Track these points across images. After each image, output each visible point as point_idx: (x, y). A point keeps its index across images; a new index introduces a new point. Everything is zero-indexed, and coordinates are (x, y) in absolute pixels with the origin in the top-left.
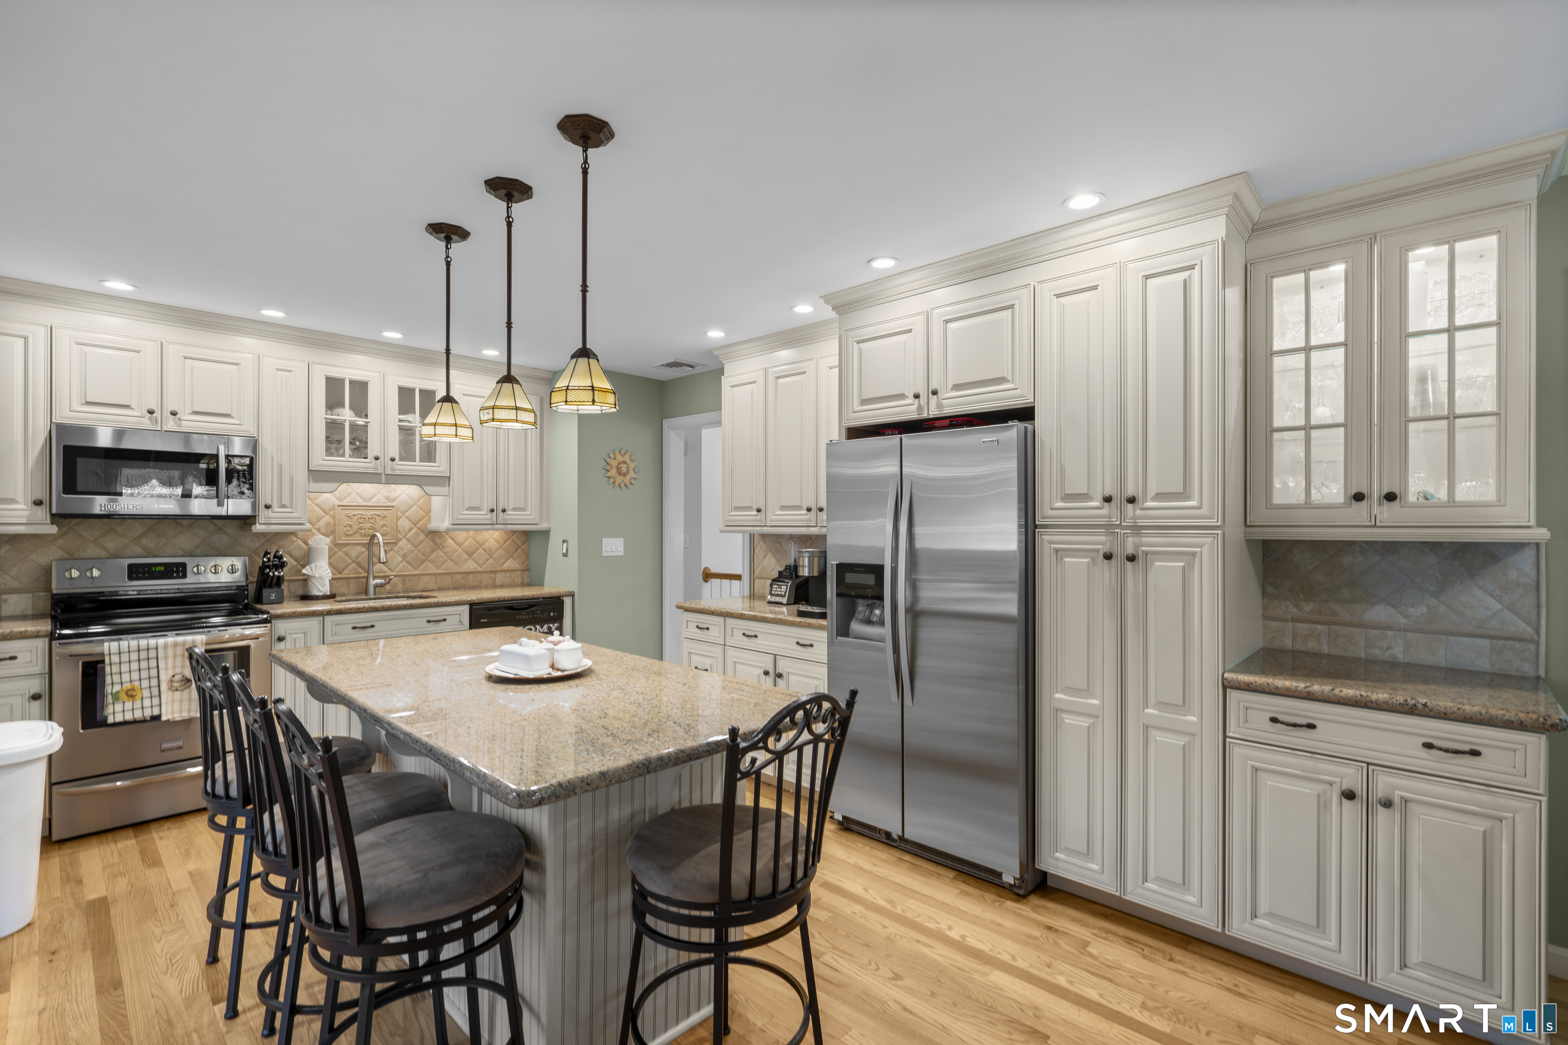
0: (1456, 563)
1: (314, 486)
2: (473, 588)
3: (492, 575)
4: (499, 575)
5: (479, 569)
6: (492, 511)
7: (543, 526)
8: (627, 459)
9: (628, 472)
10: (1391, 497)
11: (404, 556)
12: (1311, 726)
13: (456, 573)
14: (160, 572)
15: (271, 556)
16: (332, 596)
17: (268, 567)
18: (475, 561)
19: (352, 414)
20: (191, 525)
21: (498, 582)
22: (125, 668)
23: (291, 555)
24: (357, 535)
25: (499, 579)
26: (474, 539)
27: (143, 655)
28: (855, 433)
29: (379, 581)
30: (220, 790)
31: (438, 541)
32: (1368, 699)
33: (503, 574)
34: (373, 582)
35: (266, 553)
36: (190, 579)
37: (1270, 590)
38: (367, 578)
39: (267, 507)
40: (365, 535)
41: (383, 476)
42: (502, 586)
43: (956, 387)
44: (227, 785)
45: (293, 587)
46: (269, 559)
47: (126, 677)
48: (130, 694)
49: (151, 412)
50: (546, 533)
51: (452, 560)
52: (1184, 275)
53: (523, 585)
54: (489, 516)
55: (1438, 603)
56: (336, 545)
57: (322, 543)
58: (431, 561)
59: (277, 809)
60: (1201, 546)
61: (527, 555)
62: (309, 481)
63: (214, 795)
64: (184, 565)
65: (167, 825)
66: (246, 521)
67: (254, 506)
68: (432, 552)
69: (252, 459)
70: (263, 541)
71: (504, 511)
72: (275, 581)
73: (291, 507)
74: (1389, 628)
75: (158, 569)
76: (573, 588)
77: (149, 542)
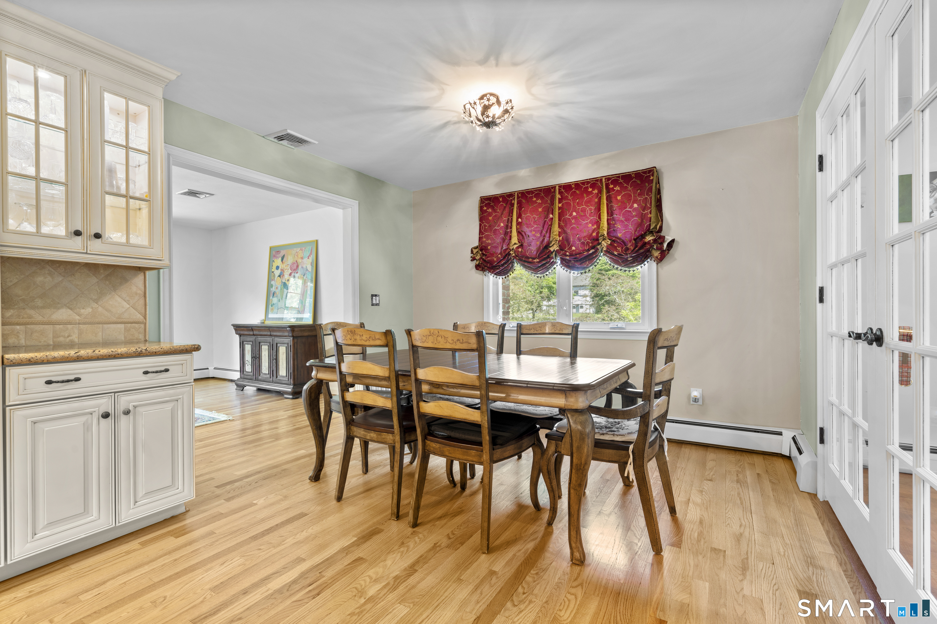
0: (107, 282)
10: (97, 236)
12: (78, 379)
32: (116, 353)
55: (98, 306)
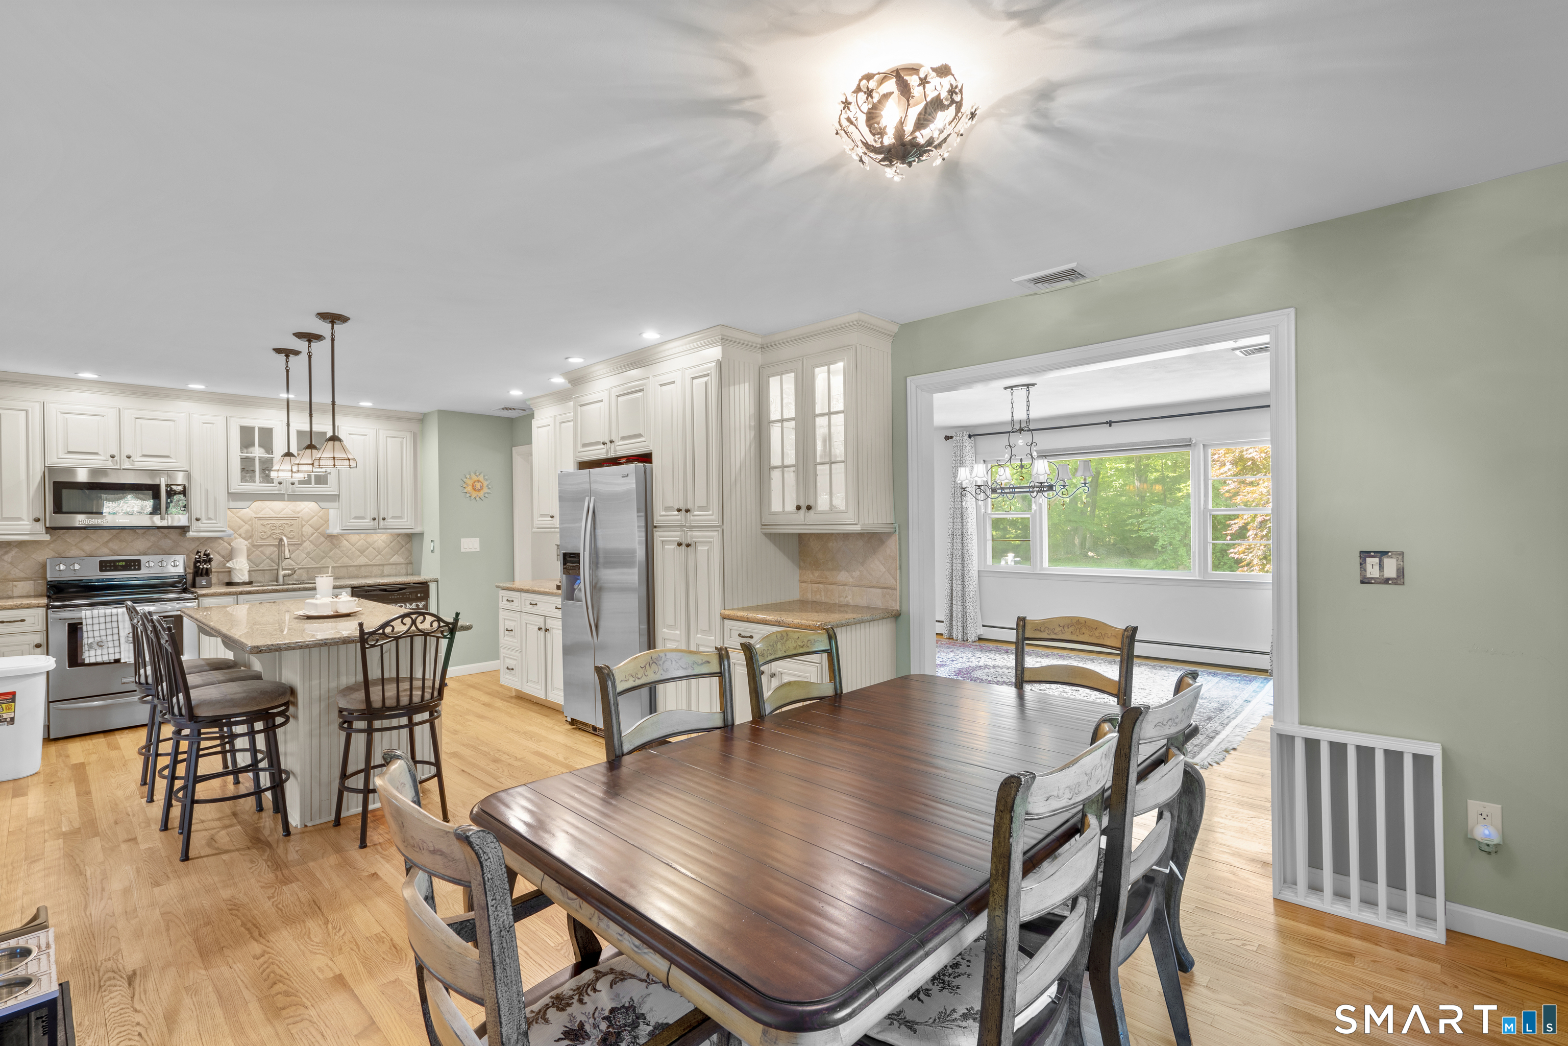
1: (232, 504)
2: (365, 577)
3: (381, 568)
4: (386, 568)
5: (370, 563)
6: (374, 519)
7: (418, 530)
8: (481, 478)
9: (482, 489)
10: (810, 508)
11: (308, 554)
12: (751, 637)
13: (350, 566)
14: (122, 566)
15: (202, 555)
16: (250, 583)
17: (199, 562)
18: (366, 557)
19: (262, 450)
20: (144, 533)
21: (386, 573)
22: (96, 627)
23: (219, 554)
24: (270, 538)
25: (387, 570)
26: (365, 540)
27: (108, 619)
28: (584, 465)
29: (287, 572)
30: (143, 680)
31: (335, 542)
32: (766, 619)
33: (390, 567)
34: (282, 573)
35: (198, 552)
36: (144, 572)
37: (802, 564)
38: (278, 570)
39: (197, 520)
40: (276, 539)
41: (286, 496)
42: (389, 576)
43: (623, 438)
44: (146, 677)
45: (221, 576)
46: (200, 556)
47: (97, 634)
48: (100, 645)
49: (113, 457)
50: (421, 535)
51: (347, 557)
52: (705, 379)
53: (407, 575)
54: (372, 523)
55: (863, 569)
56: (254, 546)
57: (241, 545)
58: (330, 557)
59: (181, 695)
60: (712, 537)
61: (410, 552)
62: (228, 501)
63: (140, 683)
64: (139, 561)
65: (127, 731)
66: (184, 529)
67: (190, 519)
68: (331, 550)
69: (185, 487)
70: (198, 543)
71: (384, 519)
72: (204, 571)
73: (216, 520)
74: (845, 585)
75: (121, 564)
76: (437, 575)
77: (114, 545)
